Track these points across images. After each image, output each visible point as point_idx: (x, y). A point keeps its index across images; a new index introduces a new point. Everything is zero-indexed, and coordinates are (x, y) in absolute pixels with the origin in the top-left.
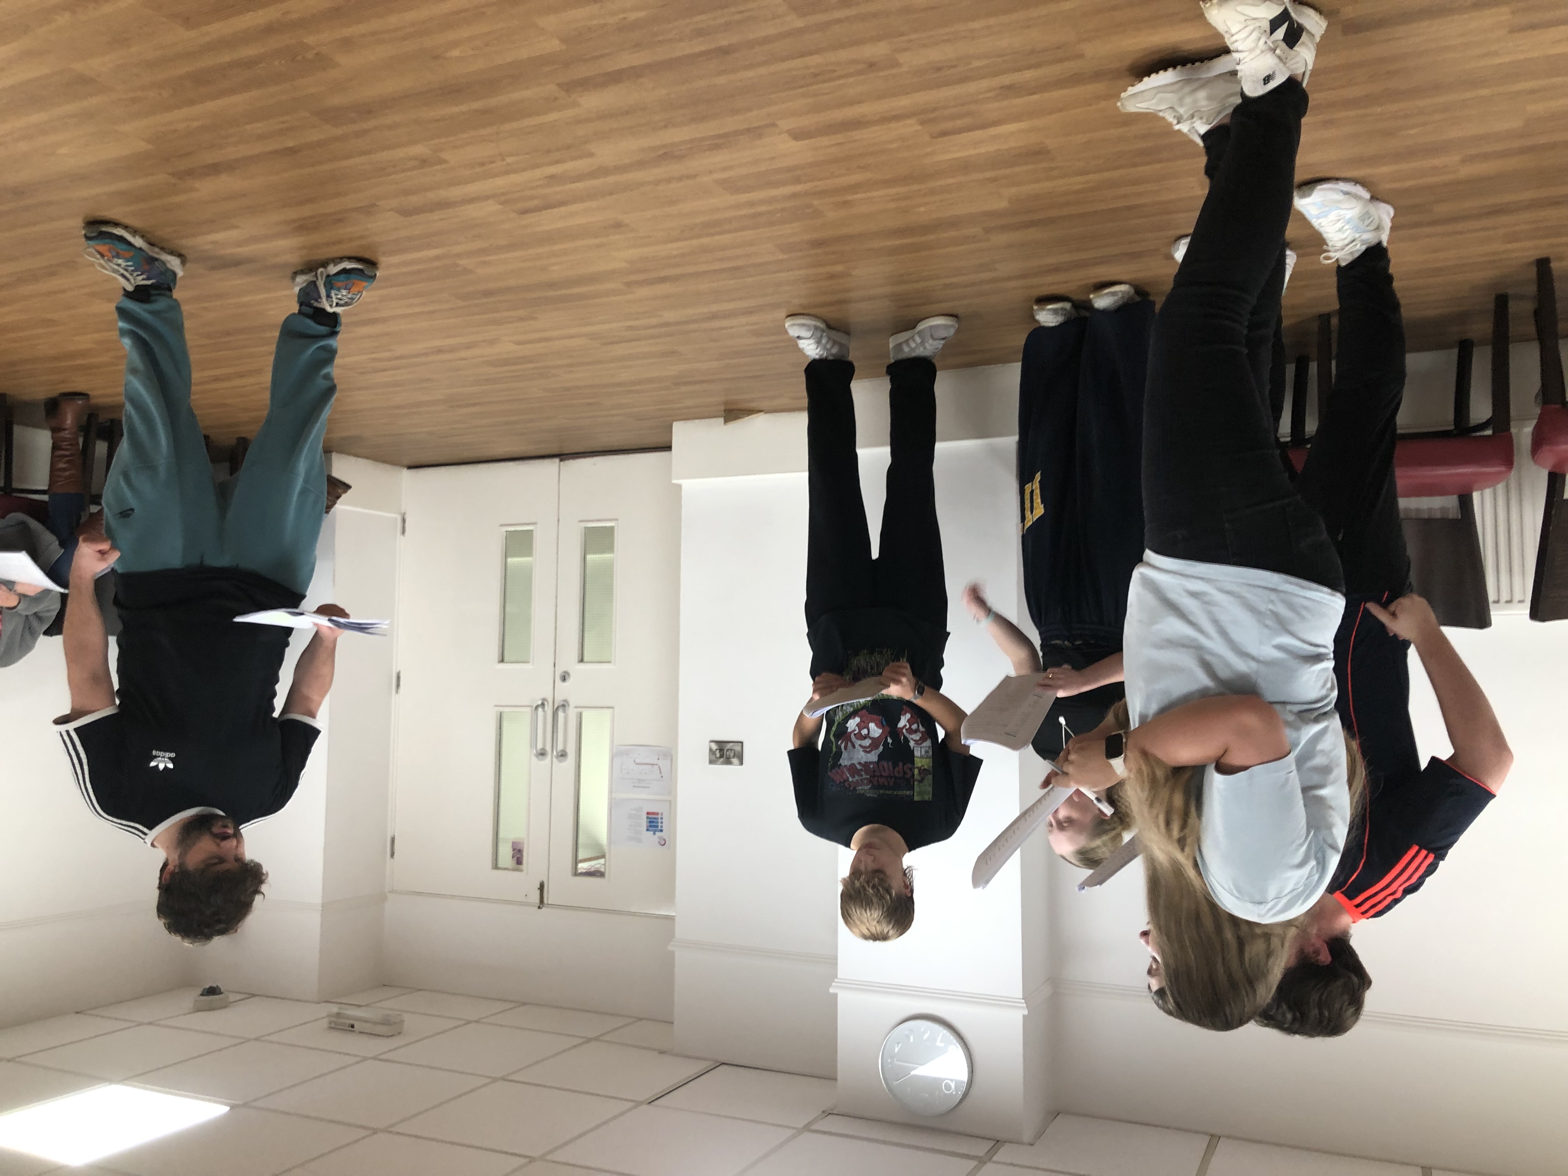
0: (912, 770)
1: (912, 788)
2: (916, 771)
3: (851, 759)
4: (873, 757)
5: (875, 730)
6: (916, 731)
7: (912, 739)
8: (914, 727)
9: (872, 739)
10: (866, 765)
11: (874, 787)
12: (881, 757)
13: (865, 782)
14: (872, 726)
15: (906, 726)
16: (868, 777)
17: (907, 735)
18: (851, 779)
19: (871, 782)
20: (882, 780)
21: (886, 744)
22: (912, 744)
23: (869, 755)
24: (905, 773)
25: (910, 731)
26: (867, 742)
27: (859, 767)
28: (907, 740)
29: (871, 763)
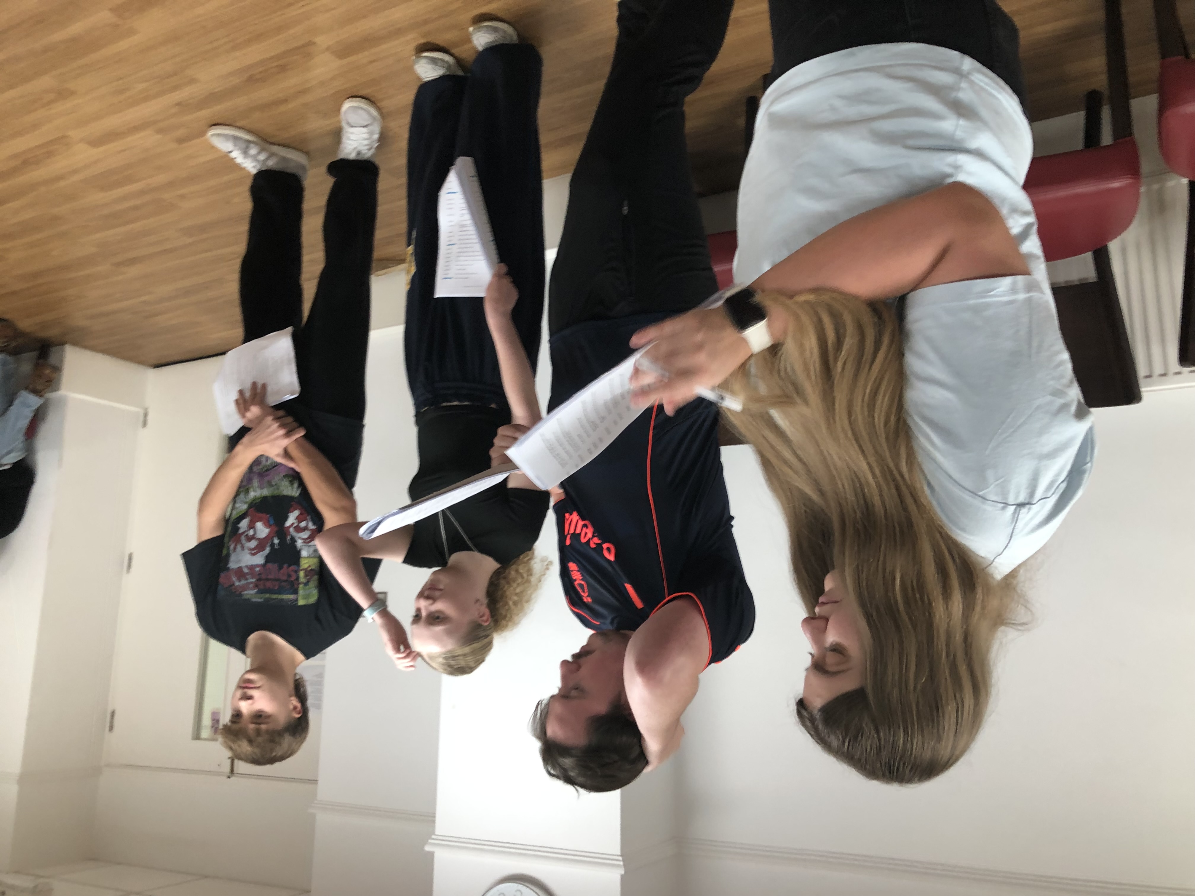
0: (297, 572)
1: (296, 592)
2: (302, 574)
3: (239, 561)
4: (259, 559)
5: (262, 530)
6: (305, 529)
7: (300, 538)
8: (303, 524)
9: (258, 539)
10: (251, 568)
11: (261, 592)
12: (268, 559)
13: (251, 586)
14: (259, 525)
15: (293, 524)
16: (254, 580)
17: (295, 534)
18: (237, 583)
19: (256, 586)
20: (269, 584)
21: (272, 545)
22: (299, 543)
23: (255, 557)
24: (289, 576)
25: (298, 529)
26: (253, 544)
27: (246, 570)
28: (293, 540)
29: (257, 566)
